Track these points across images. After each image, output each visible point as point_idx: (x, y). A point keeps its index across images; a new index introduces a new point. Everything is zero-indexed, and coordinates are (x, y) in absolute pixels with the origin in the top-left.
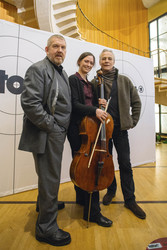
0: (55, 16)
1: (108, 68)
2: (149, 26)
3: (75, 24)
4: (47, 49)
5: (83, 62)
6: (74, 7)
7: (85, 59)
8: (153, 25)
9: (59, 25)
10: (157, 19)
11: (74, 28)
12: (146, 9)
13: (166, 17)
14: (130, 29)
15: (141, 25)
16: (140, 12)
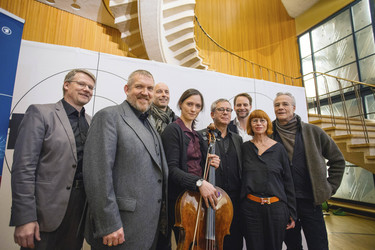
2: (298, 42)
3: (193, 45)
4: (127, 88)
5: (185, 105)
6: (191, 24)
8: (304, 40)
9: (173, 48)
10: (310, 31)
11: (192, 51)
12: (293, 19)
13: (322, 27)
14: (272, 47)
15: (287, 41)
16: (285, 23)
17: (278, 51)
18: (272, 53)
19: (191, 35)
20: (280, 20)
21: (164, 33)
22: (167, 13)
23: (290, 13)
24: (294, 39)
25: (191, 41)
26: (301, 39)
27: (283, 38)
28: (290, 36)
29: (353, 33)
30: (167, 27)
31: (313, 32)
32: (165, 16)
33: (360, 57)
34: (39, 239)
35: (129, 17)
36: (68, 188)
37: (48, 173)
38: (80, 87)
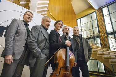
0: (37, 12)
1: (77, 34)
2: (77, 21)
4: (43, 21)
5: (58, 24)
7: (59, 23)
8: (79, 21)
10: (80, 18)
12: (76, 14)
13: (84, 18)
14: (69, 21)
15: (74, 20)
16: (73, 15)
17: (71, 23)
18: (69, 23)
19: (46, 13)
20: (72, 14)
21: (37, 10)
22: (39, 4)
23: (75, 13)
24: (76, 20)
25: (46, 14)
26: (78, 20)
27: (72, 19)
28: (75, 19)
29: (92, 21)
30: (38, 8)
31: (81, 19)
32: (38, 5)
33: (94, 28)
34: (13, 62)
35: (26, 3)
36: (23, 46)
37: (18, 40)
38: (28, 16)
